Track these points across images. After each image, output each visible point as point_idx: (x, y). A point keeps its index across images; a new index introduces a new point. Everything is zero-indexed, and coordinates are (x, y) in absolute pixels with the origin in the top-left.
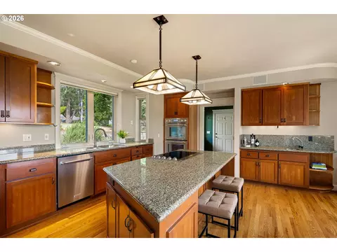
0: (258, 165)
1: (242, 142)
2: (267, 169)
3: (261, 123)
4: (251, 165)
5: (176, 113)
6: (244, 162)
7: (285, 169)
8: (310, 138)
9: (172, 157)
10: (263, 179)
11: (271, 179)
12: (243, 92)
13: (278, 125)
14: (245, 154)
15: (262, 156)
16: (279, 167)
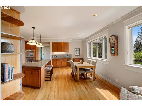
0: (56, 63)
1: (52, 57)
2: (59, 63)
3: (57, 52)
4: (55, 63)
5: (30, 48)
6: (53, 62)
7: (62, 63)
8: (67, 55)
9: (31, 61)
10: (58, 66)
11: (59, 66)
12: (52, 43)
13: (61, 52)
14: (53, 60)
15: (57, 60)
16: (61, 62)
